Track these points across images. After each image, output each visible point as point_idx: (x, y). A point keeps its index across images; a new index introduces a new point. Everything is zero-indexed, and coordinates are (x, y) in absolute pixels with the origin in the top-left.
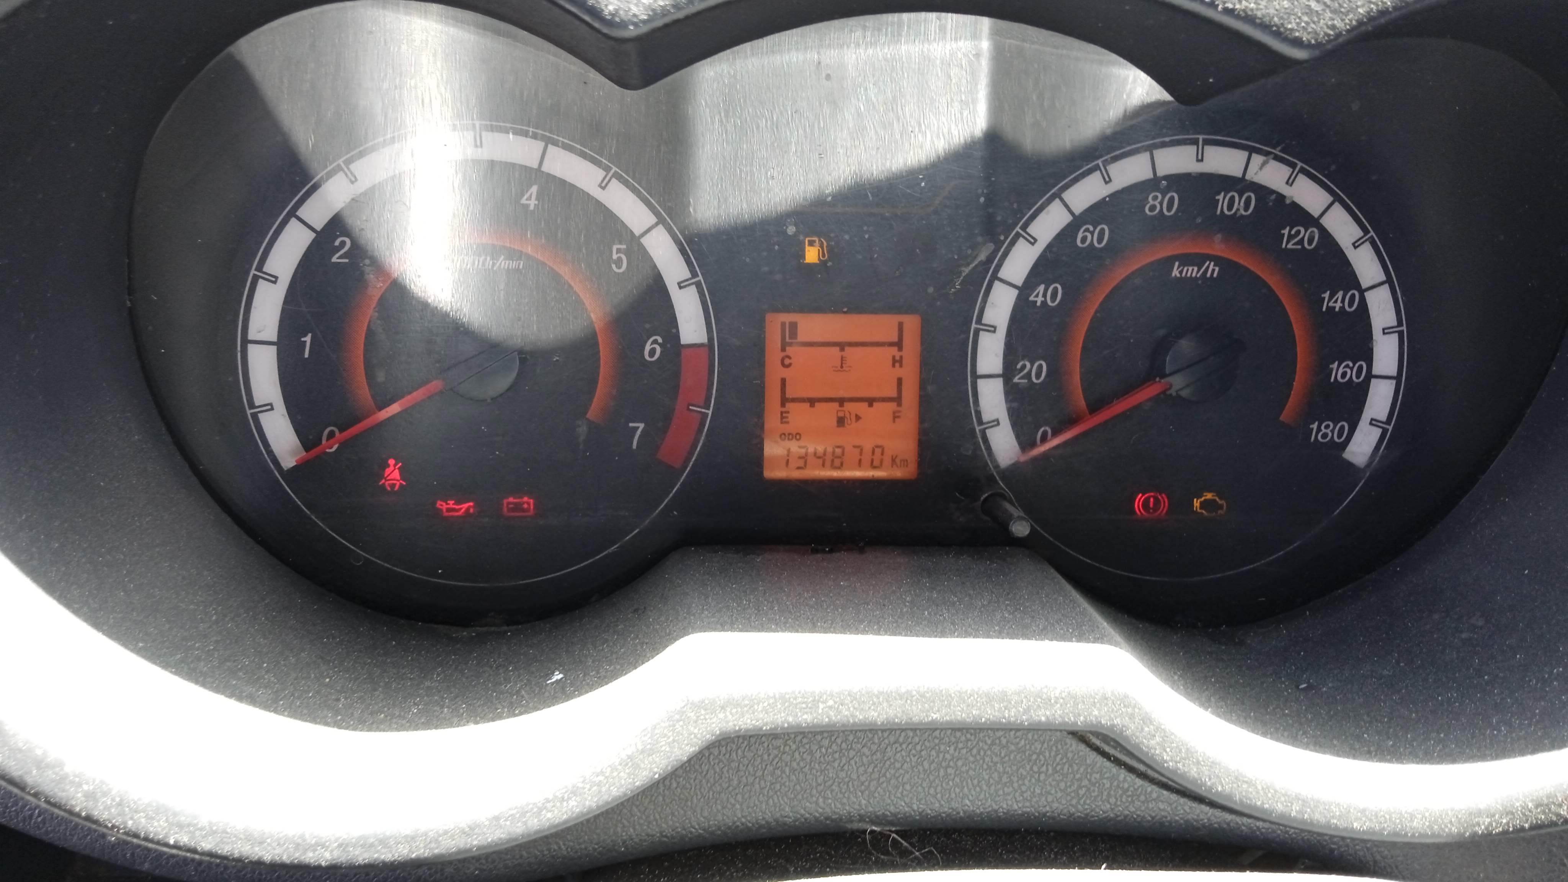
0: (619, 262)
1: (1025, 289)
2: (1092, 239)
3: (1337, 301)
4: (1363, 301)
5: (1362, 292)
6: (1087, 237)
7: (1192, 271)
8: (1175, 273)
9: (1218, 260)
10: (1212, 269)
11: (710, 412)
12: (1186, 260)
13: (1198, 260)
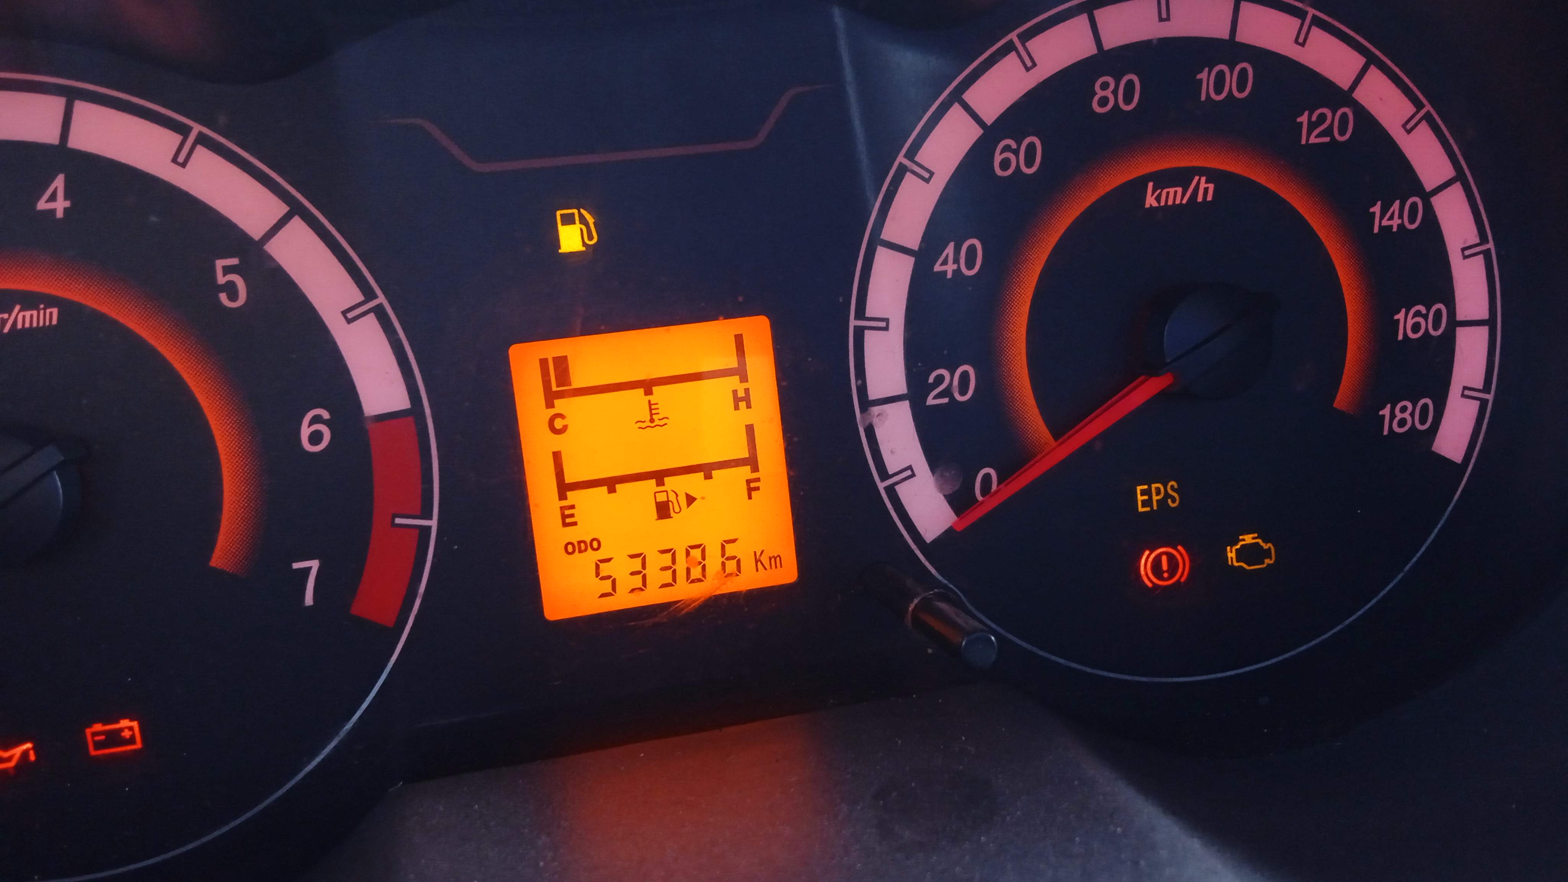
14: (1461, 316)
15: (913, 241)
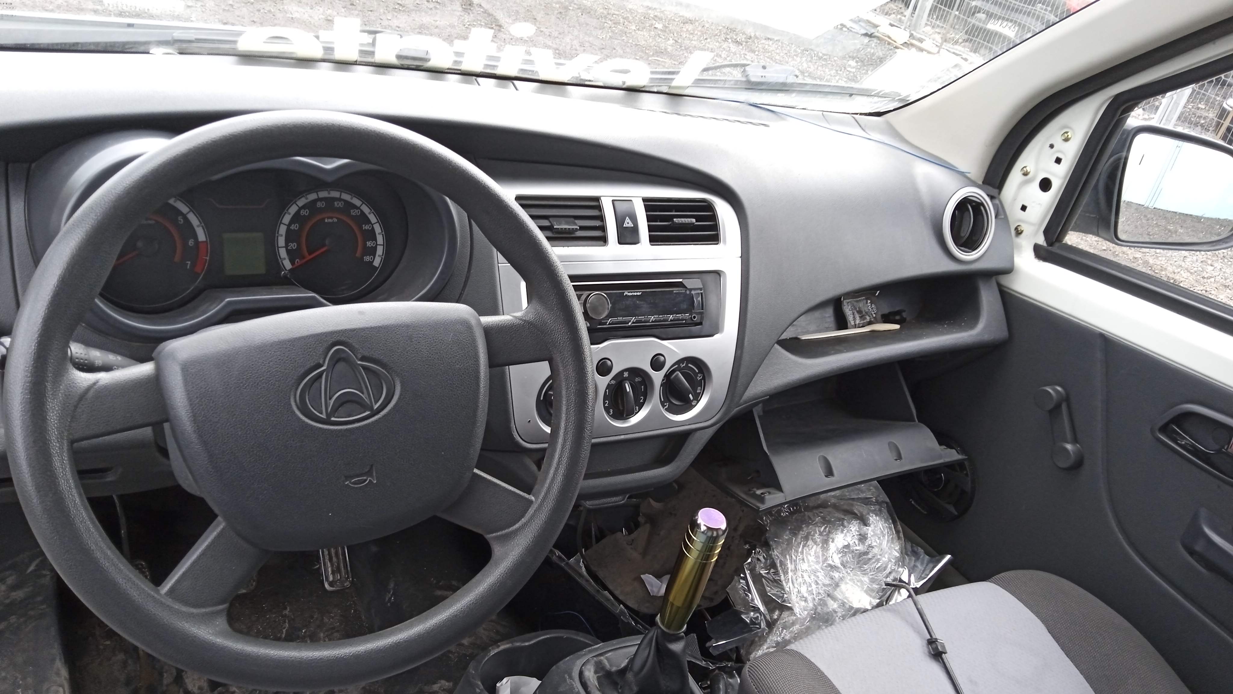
0: (181, 221)
1: (289, 226)
2: (305, 213)
3: (366, 227)
4: (373, 227)
5: (372, 225)
6: (304, 213)
7: (330, 220)
8: (326, 221)
9: (337, 218)
10: (336, 220)
11: (208, 258)
12: (328, 218)
13: (332, 218)
14: (378, 243)
15: (287, 223)
